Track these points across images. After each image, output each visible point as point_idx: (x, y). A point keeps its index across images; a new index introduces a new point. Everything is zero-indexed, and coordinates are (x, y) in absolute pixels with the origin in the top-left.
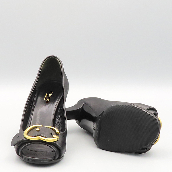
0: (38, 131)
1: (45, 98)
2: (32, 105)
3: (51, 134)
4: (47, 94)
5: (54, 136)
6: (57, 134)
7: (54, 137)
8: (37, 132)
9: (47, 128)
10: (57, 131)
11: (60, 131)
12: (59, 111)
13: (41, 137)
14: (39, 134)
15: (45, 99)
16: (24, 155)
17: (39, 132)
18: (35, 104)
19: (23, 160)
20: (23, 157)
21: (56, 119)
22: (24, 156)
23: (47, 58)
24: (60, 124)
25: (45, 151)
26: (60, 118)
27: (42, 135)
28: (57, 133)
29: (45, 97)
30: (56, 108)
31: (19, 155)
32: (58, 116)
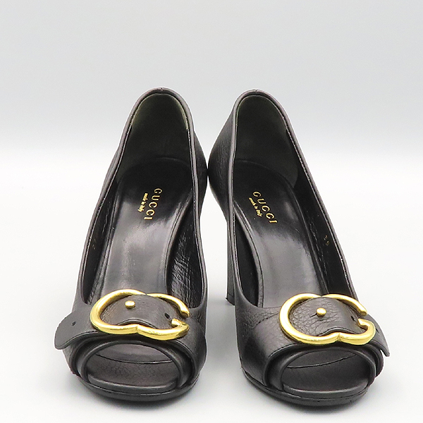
0: (130, 308)
1: (142, 207)
2: (107, 227)
3: (167, 316)
4: (146, 194)
5: (175, 322)
6: (182, 316)
7: (176, 326)
8: (128, 312)
9: (155, 298)
10: (183, 308)
11: (189, 307)
12: (181, 244)
13: (140, 327)
14: (133, 319)
15: (141, 209)
16: (92, 374)
17: (133, 312)
18: (115, 225)
19: (92, 388)
20: (89, 382)
21: (175, 266)
22: (91, 378)
23: (147, 95)
24: (185, 282)
25: (147, 360)
26: (184, 265)
27: (144, 321)
28: (184, 313)
29: (143, 203)
30: (173, 237)
31: (78, 375)
32: (179, 259)
